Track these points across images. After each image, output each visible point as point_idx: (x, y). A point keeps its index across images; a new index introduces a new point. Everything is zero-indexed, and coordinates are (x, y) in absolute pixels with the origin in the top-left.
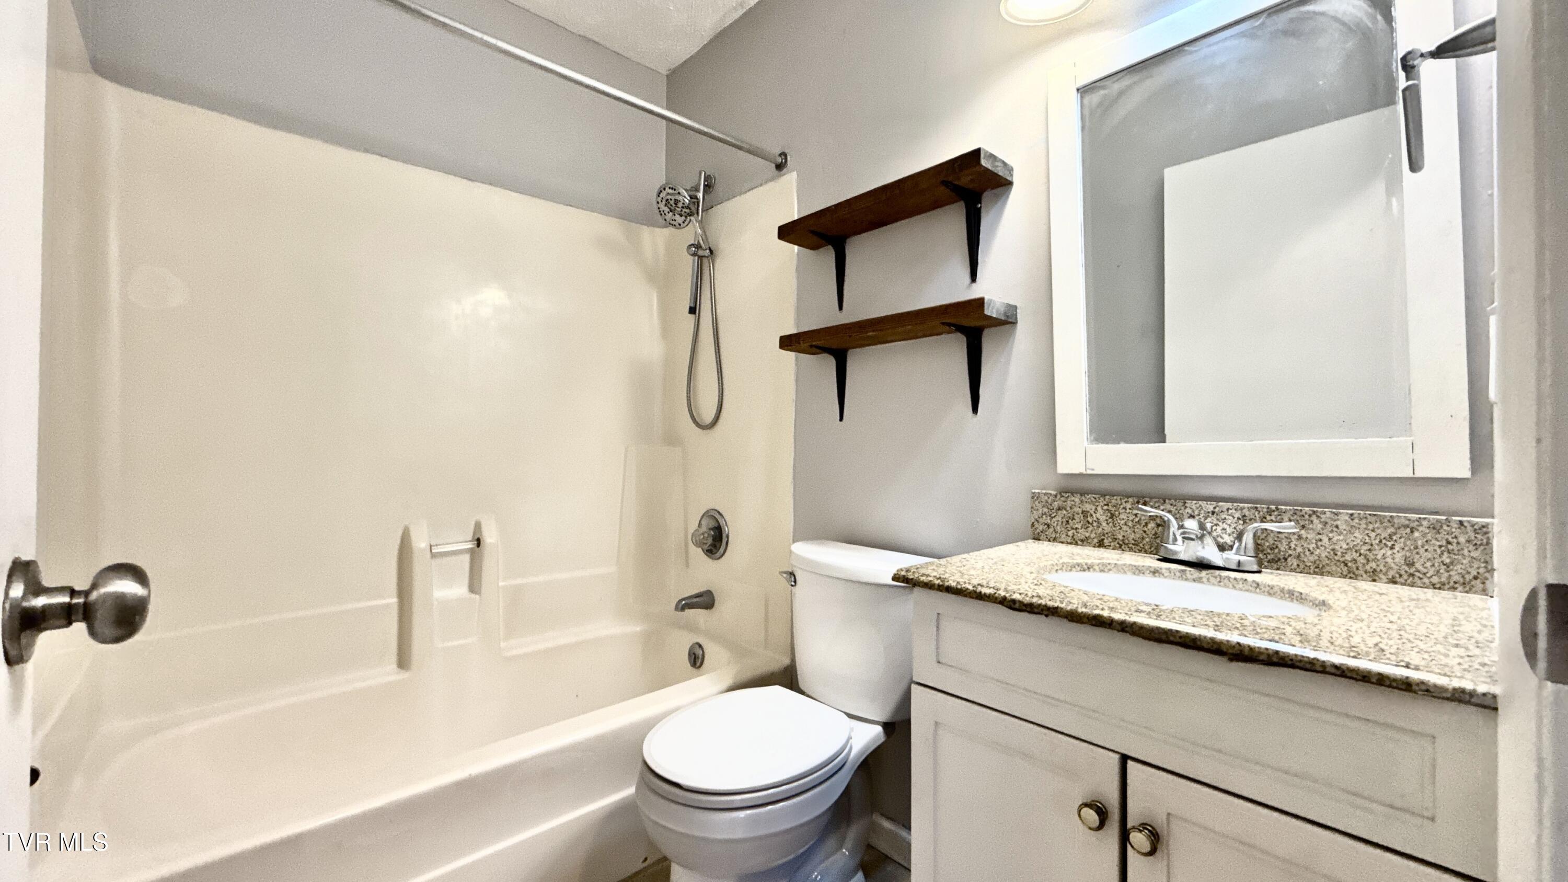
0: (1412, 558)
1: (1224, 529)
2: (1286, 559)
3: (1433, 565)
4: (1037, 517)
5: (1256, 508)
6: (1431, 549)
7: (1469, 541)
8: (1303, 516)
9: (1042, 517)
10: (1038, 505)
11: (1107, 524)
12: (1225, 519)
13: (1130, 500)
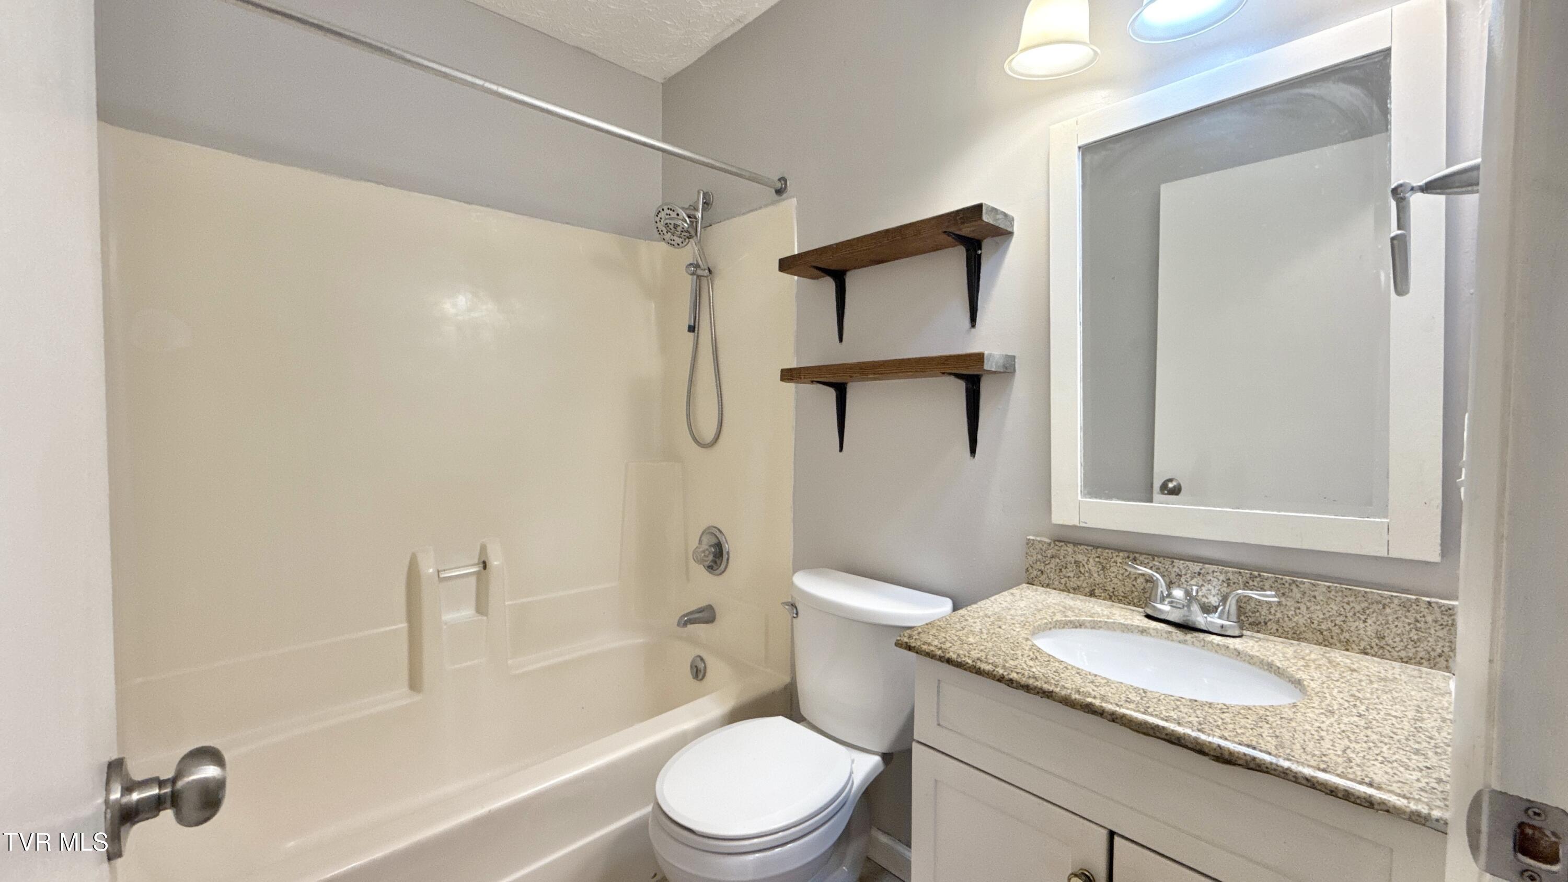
0: (1383, 632)
1: (1209, 590)
2: (1266, 623)
3: (1402, 641)
4: (1031, 563)
5: (1240, 572)
6: (1400, 625)
7: (1436, 621)
8: (1284, 584)
9: (1036, 563)
10: (1032, 551)
11: (1099, 575)
12: (1210, 580)
13: (1121, 554)
